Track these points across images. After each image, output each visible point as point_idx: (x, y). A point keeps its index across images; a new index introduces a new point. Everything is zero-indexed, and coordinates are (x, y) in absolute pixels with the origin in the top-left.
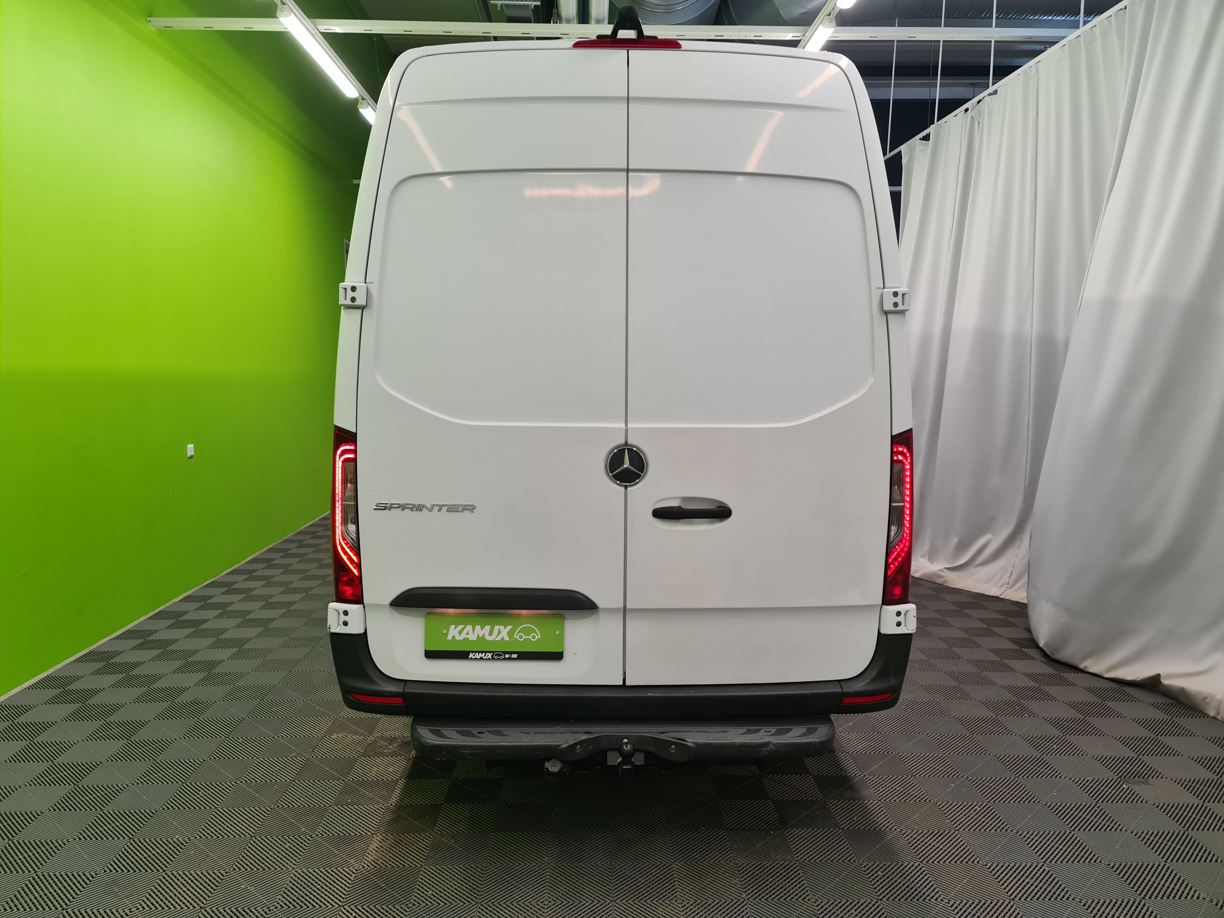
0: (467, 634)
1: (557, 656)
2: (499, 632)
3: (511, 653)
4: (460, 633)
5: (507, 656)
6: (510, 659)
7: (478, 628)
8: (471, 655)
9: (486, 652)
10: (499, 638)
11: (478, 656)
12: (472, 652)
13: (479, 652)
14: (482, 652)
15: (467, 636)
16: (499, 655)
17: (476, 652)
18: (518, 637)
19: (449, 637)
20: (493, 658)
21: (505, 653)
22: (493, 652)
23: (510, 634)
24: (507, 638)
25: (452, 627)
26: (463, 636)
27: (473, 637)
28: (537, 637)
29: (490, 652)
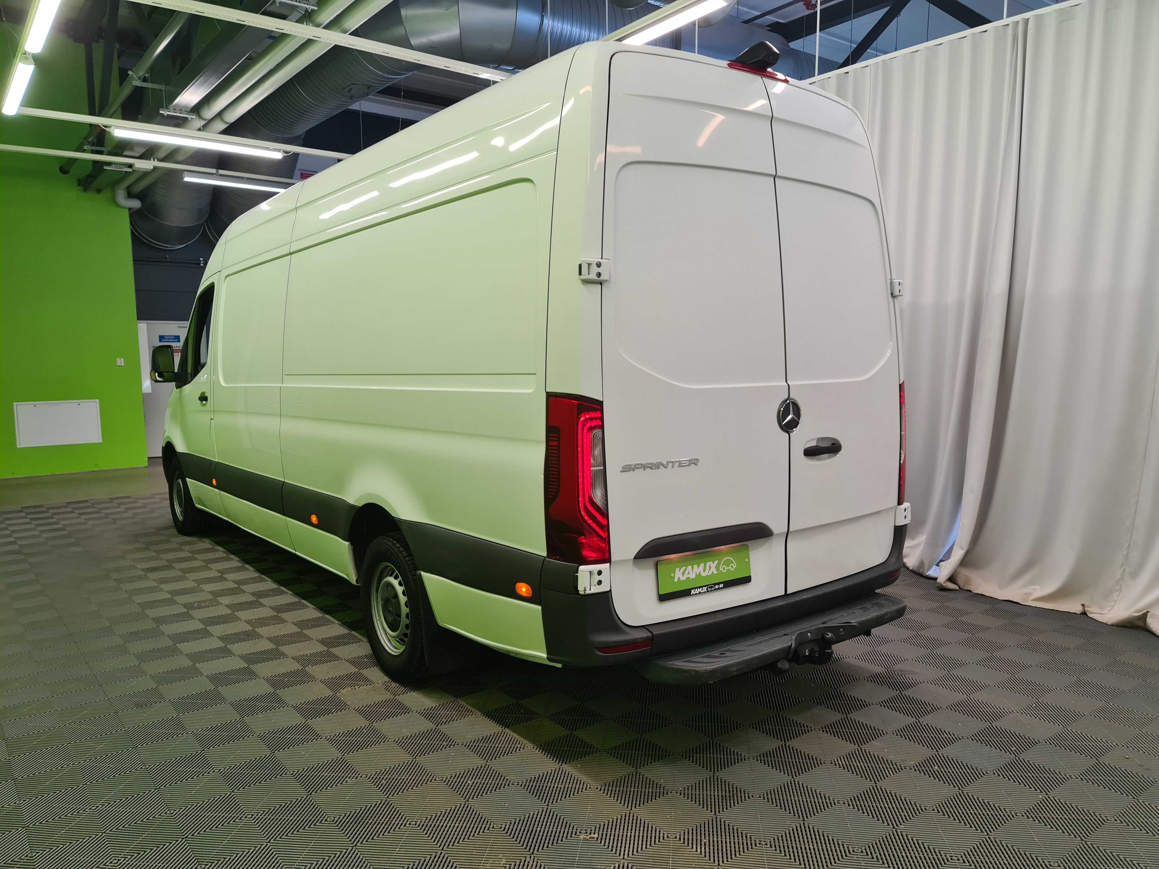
0: (689, 574)
1: (747, 580)
2: (710, 568)
3: (719, 584)
4: (683, 574)
5: (717, 587)
6: (719, 588)
7: (695, 566)
8: (693, 592)
9: (702, 587)
10: (710, 573)
11: (697, 591)
12: (693, 589)
13: (697, 588)
14: (700, 587)
15: (688, 576)
16: (711, 587)
17: (695, 588)
18: (722, 569)
19: (676, 580)
20: (708, 591)
21: (715, 584)
22: (707, 586)
23: (717, 567)
24: (715, 572)
25: (678, 569)
26: (686, 576)
27: (692, 576)
28: (734, 567)
29: (705, 586)
